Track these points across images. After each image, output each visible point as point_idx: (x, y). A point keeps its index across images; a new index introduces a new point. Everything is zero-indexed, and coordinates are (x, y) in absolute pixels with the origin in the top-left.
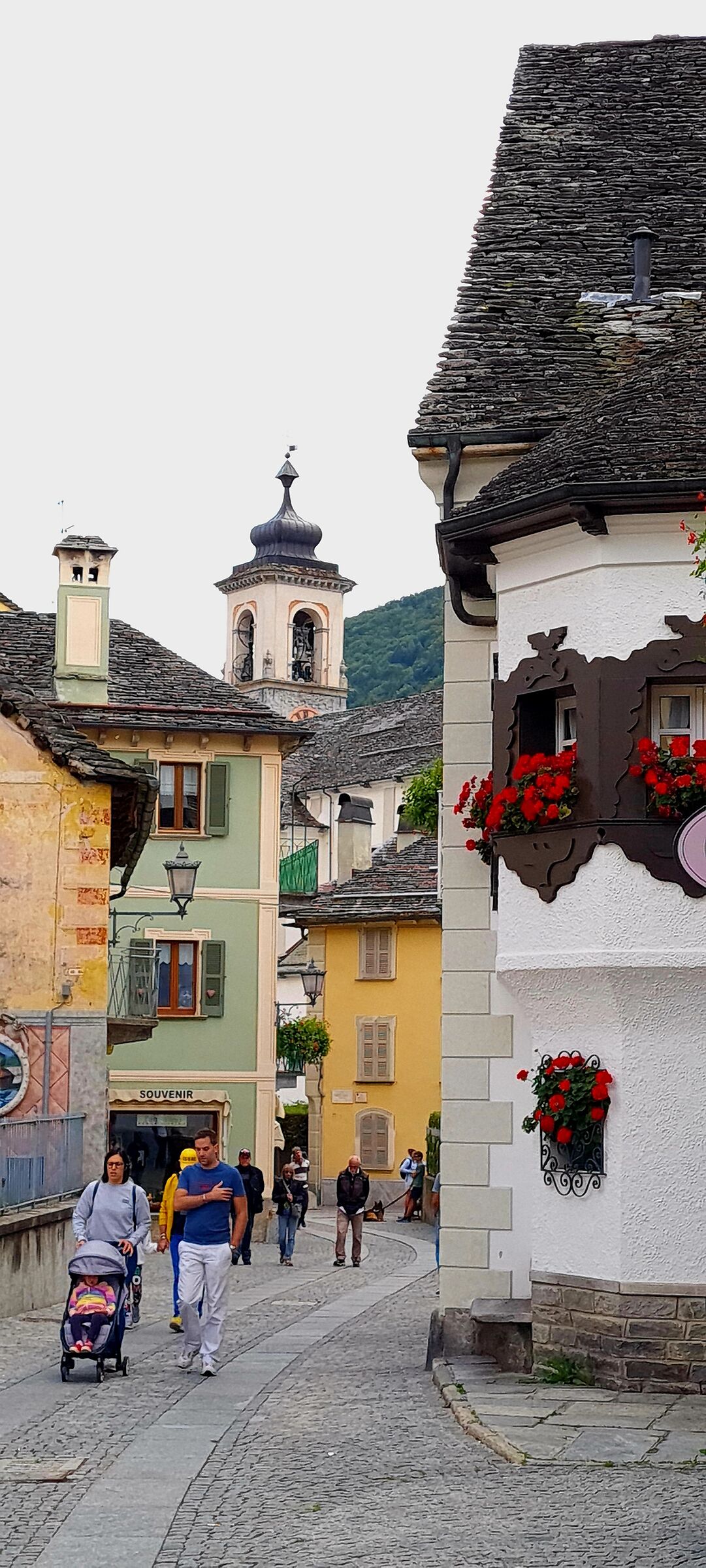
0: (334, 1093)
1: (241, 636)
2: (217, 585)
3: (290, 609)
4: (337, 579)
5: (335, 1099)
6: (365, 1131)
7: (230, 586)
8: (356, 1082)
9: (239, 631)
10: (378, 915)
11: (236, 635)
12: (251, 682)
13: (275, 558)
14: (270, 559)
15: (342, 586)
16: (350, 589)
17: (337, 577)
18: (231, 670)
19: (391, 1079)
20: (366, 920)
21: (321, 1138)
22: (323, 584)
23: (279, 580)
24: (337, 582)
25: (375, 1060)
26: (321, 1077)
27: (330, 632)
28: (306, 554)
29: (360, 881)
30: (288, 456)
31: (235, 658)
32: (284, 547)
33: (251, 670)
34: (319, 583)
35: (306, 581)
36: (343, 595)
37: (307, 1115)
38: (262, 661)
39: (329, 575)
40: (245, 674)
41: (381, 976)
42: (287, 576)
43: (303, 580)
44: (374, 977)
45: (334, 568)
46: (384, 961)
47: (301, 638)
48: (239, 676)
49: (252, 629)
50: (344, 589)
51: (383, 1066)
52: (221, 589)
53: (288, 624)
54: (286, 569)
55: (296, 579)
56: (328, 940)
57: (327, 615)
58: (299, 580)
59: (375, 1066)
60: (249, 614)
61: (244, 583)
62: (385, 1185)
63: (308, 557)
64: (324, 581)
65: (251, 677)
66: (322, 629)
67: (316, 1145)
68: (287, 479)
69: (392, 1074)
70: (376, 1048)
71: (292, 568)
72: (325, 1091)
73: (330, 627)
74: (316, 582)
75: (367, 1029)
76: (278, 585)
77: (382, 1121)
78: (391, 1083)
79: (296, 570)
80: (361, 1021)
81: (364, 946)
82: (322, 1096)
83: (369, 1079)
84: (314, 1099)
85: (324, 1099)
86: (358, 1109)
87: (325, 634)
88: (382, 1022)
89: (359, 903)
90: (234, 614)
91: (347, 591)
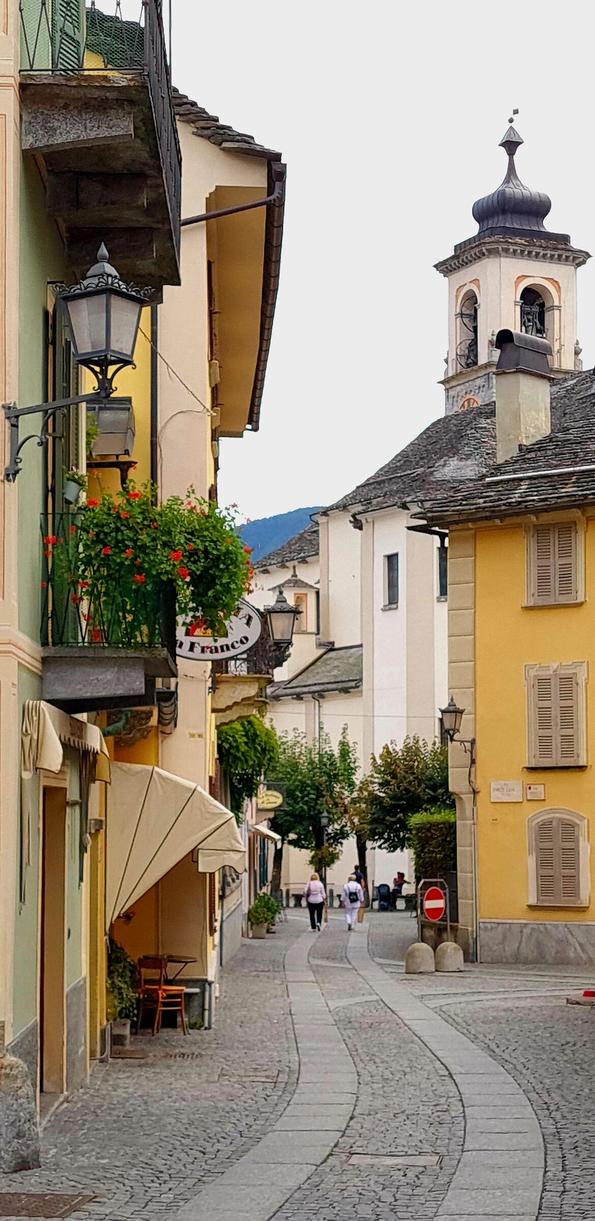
0: (493, 786)
1: (464, 319)
2: (436, 266)
3: (516, 287)
4: (569, 251)
5: (496, 796)
6: (543, 845)
7: (451, 265)
8: (528, 768)
9: (462, 315)
10: (553, 501)
11: (459, 320)
12: (475, 368)
13: (499, 230)
14: (493, 231)
15: (574, 258)
16: (584, 262)
17: (568, 247)
18: (454, 357)
19: (582, 762)
20: (536, 512)
21: (475, 860)
22: (552, 256)
23: (503, 254)
24: (569, 254)
25: (556, 733)
26: (473, 762)
27: (562, 309)
28: (534, 226)
29: (527, 456)
30: (511, 121)
31: (458, 343)
32: (509, 219)
33: (476, 356)
34: (549, 255)
35: (534, 253)
36: (576, 269)
37: (455, 823)
38: (487, 342)
39: (560, 247)
40: (470, 361)
41: (563, 600)
42: (512, 248)
43: (530, 253)
44: (551, 601)
45: (565, 239)
46: (566, 577)
47: (530, 317)
48: (463, 364)
49: (476, 310)
50: (577, 262)
51: (568, 740)
52: (441, 271)
53: (515, 302)
54: (510, 240)
55: (522, 252)
56: (478, 548)
57: (559, 289)
58: (526, 253)
59: (556, 742)
60: (472, 295)
61: (465, 260)
62: (576, 932)
63: (536, 228)
64: (553, 253)
65: (476, 363)
66: (553, 306)
67: (468, 870)
68: (511, 146)
69: (583, 754)
70: (556, 713)
71: (518, 240)
72: (479, 784)
73: (562, 304)
74: (544, 255)
75: (543, 683)
76: (502, 259)
77: (569, 829)
78: (582, 768)
79: (523, 242)
80: (532, 673)
81: (534, 555)
82: (475, 792)
83: (546, 763)
84: (462, 796)
85: (479, 797)
86: (530, 811)
87: (556, 312)
88: (563, 672)
89: (524, 486)
90: (457, 297)
91: (579, 265)
